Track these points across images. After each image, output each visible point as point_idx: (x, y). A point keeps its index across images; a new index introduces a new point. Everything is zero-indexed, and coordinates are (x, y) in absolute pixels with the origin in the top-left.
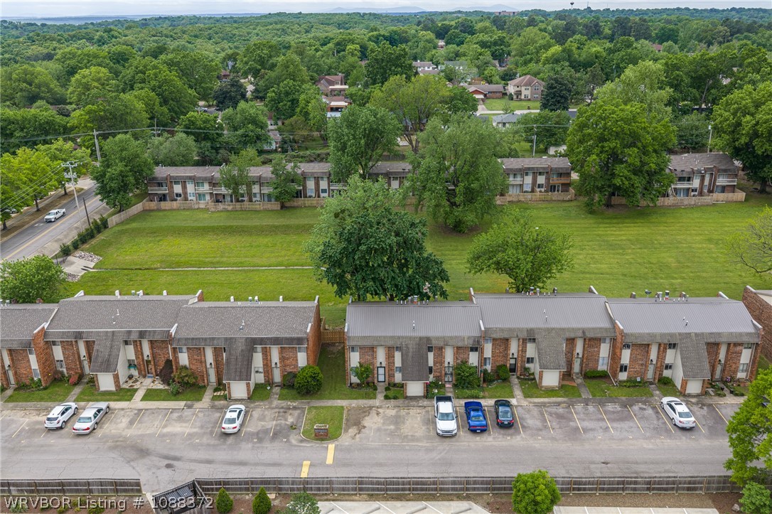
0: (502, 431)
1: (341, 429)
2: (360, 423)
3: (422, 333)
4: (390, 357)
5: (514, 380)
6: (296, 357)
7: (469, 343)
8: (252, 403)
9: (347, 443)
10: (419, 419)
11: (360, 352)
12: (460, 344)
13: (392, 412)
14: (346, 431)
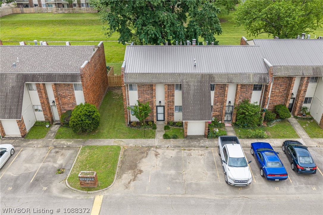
0: (303, 179)
1: (114, 174)
2: (136, 166)
3: (205, 70)
4: (170, 95)
5: (292, 120)
6: (73, 95)
7: (255, 81)
8: (25, 141)
9: (118, 194)
10: (202, 161)
11: (139, 91)
12: (245, 82)
13: (172, 153)
14: (120, 176)
